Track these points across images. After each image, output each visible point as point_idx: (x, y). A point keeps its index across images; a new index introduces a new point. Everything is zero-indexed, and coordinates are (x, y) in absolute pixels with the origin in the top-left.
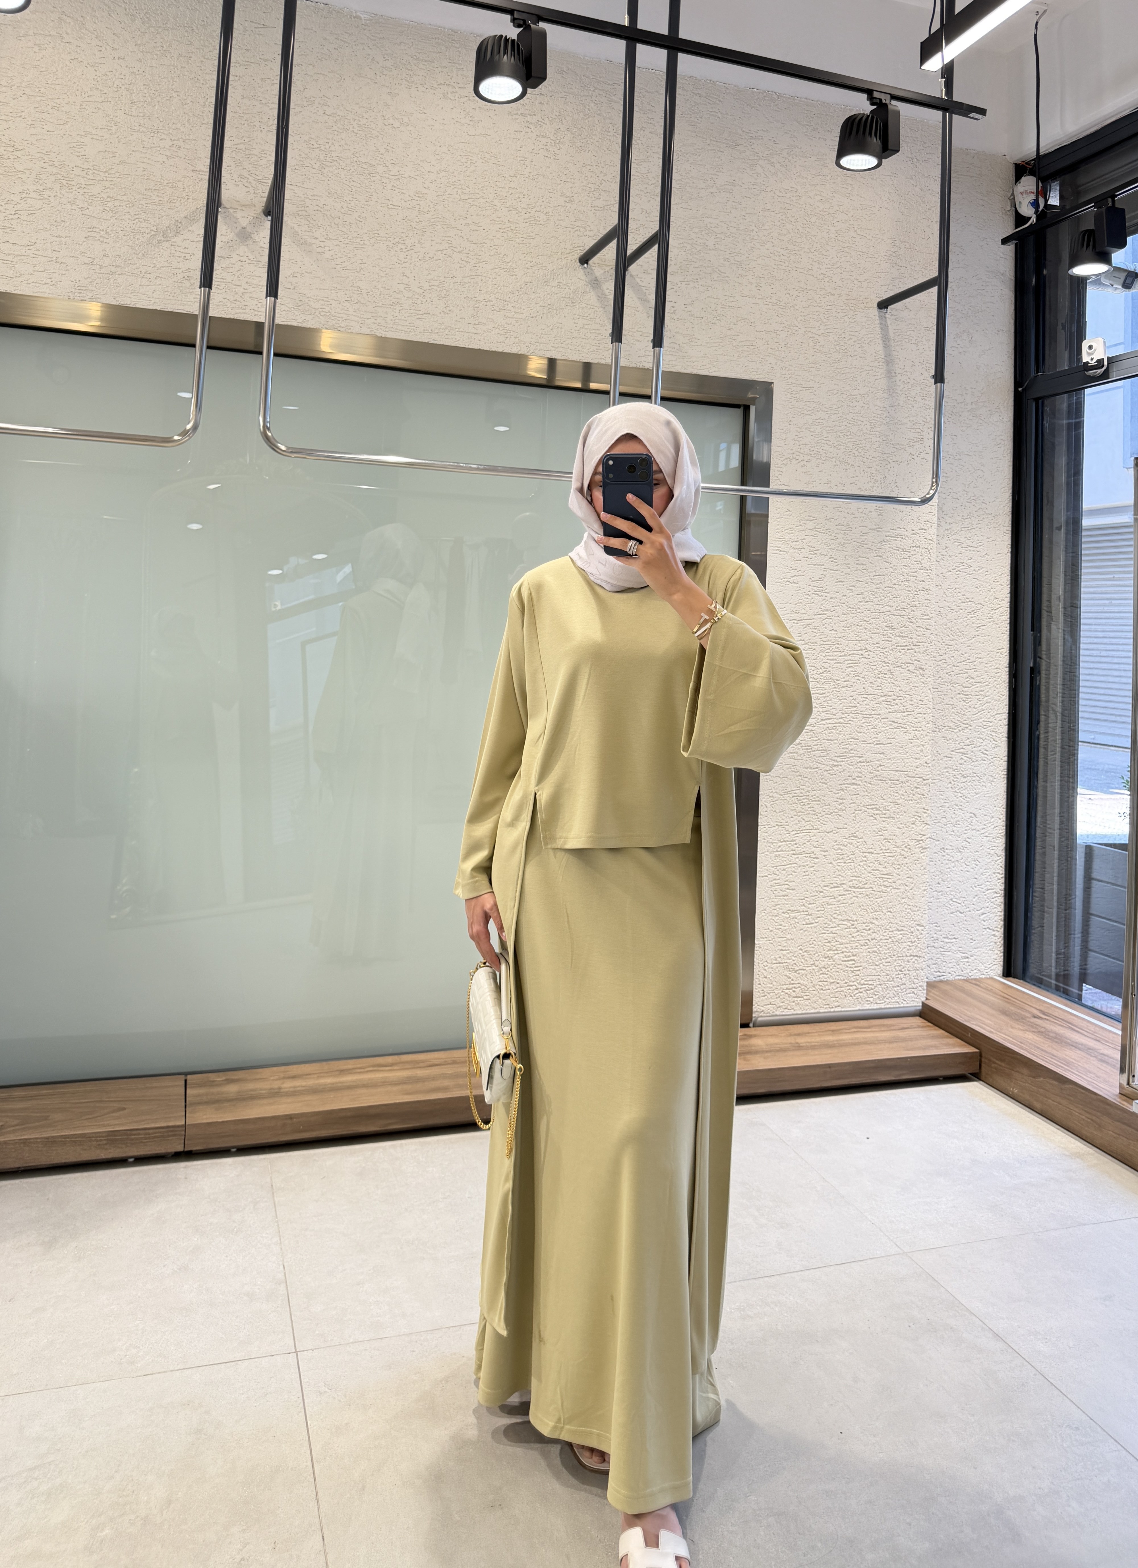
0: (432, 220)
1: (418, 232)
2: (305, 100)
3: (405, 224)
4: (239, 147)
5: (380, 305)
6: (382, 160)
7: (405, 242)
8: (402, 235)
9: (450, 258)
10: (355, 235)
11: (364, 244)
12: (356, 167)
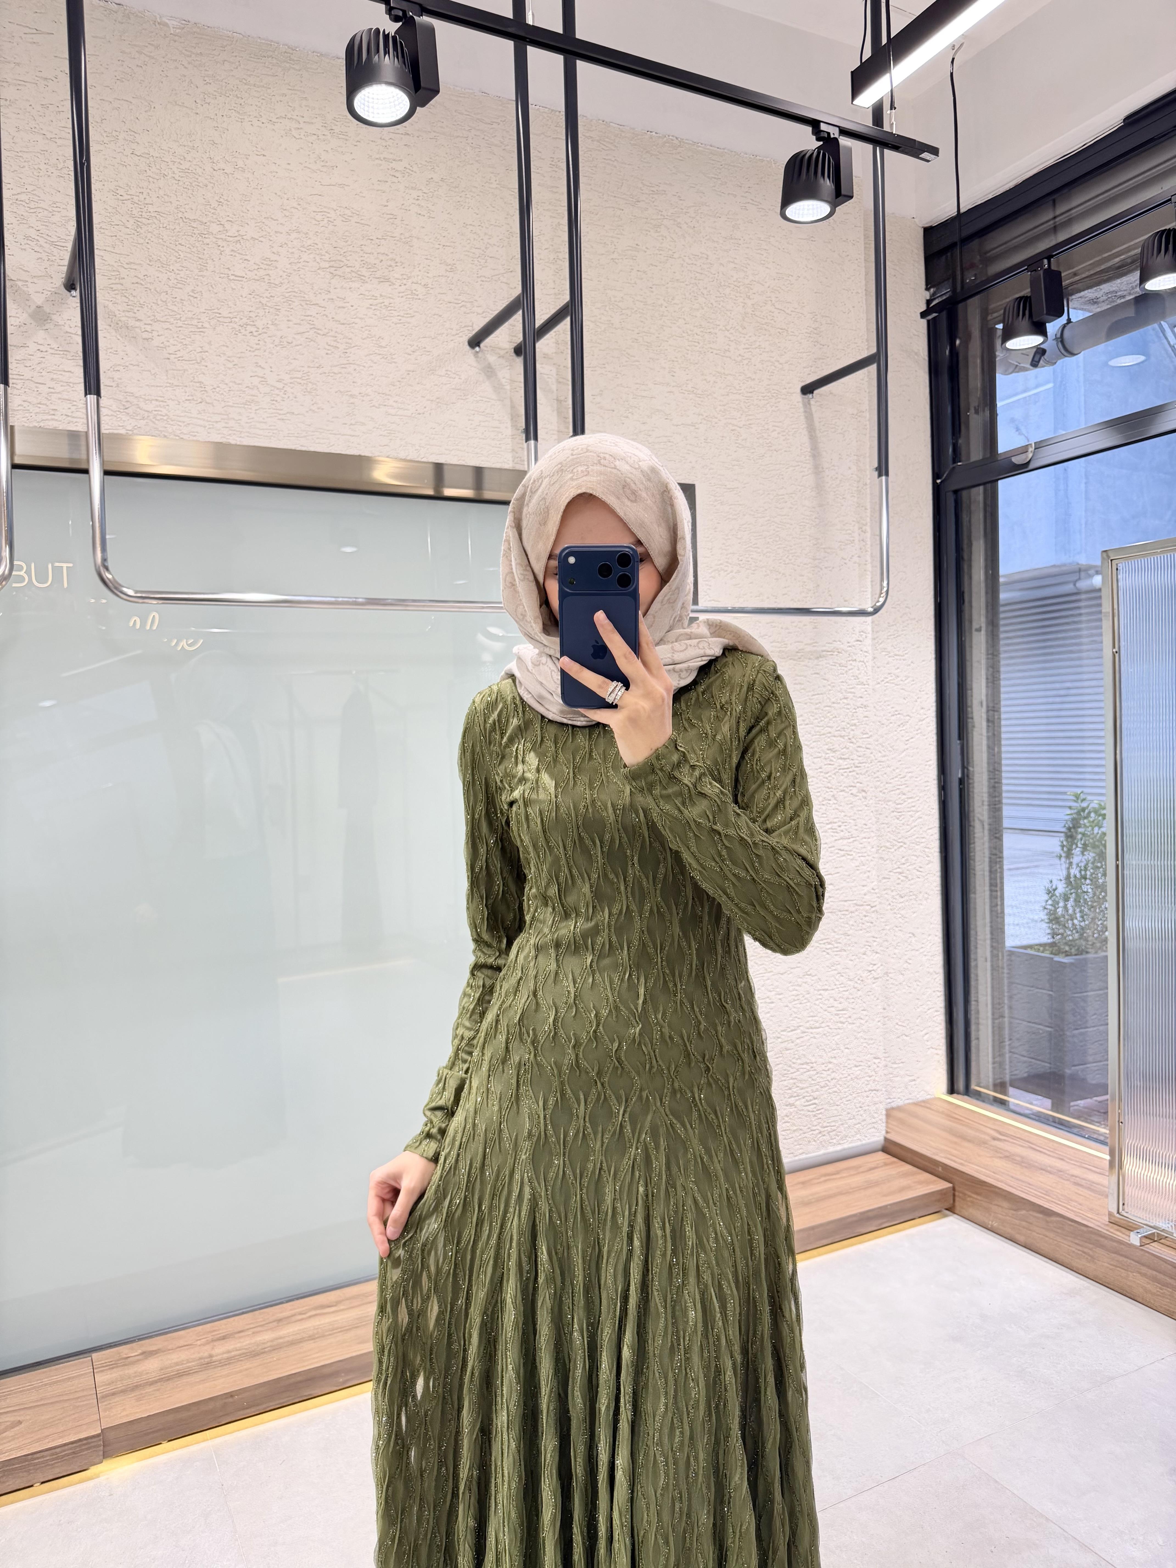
0: (287, 295)
1: (271, 310)
2: (105, 135)
3: (253, 300)
4: (19, 197)
5: (231, 404)
6: (215, 216)
7: (255, 323)
8: (252, 314)
9: (312, 343)
10: (190, 315)
11: (203, 327)
12: (182, 224)
